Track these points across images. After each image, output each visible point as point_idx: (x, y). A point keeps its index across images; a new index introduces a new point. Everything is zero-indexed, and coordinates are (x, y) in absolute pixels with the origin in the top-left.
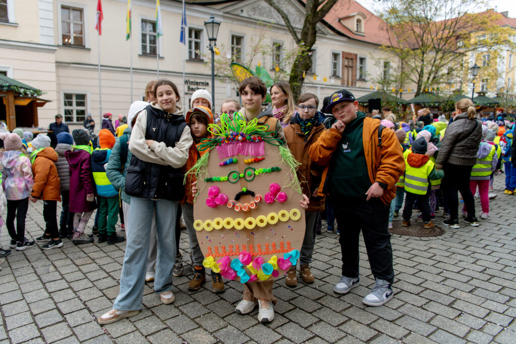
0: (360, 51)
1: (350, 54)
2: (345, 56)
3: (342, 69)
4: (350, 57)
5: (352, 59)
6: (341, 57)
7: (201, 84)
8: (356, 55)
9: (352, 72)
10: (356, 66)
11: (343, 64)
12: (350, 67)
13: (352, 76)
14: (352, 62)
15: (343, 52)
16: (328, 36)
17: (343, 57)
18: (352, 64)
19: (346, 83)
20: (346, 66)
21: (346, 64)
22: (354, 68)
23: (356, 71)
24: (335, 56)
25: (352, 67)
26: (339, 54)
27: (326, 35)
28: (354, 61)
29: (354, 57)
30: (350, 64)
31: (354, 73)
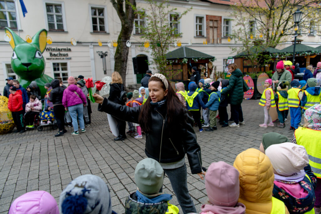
0: (224, 14)
1: (214, 17)
2: (209, 19)
3: (207, 29)
4: (214, 19)
5: (216, 21)
6: (205, 20)
7: (63, 50)
8: (221, 17)
9: (217, 32)
10: (221, 26)
11: (207, 26)
12: (215, 27)
13: (218, 34)
14: (217, 23)
15: (207, 16)
16: (190, 3)
17: (207, 20)
18: (217, 25)
19: (211, 41)
20: (211, 27)
21: (211, 25)
22: (219, 28)
23: (221, 31)
24: (200, 19)
25: (217, 27)
26: (203, 17)
27: (188, 1)
28: (219, 22)
29: (219, 19)
30: (215, 25)
31: (219, 33)
